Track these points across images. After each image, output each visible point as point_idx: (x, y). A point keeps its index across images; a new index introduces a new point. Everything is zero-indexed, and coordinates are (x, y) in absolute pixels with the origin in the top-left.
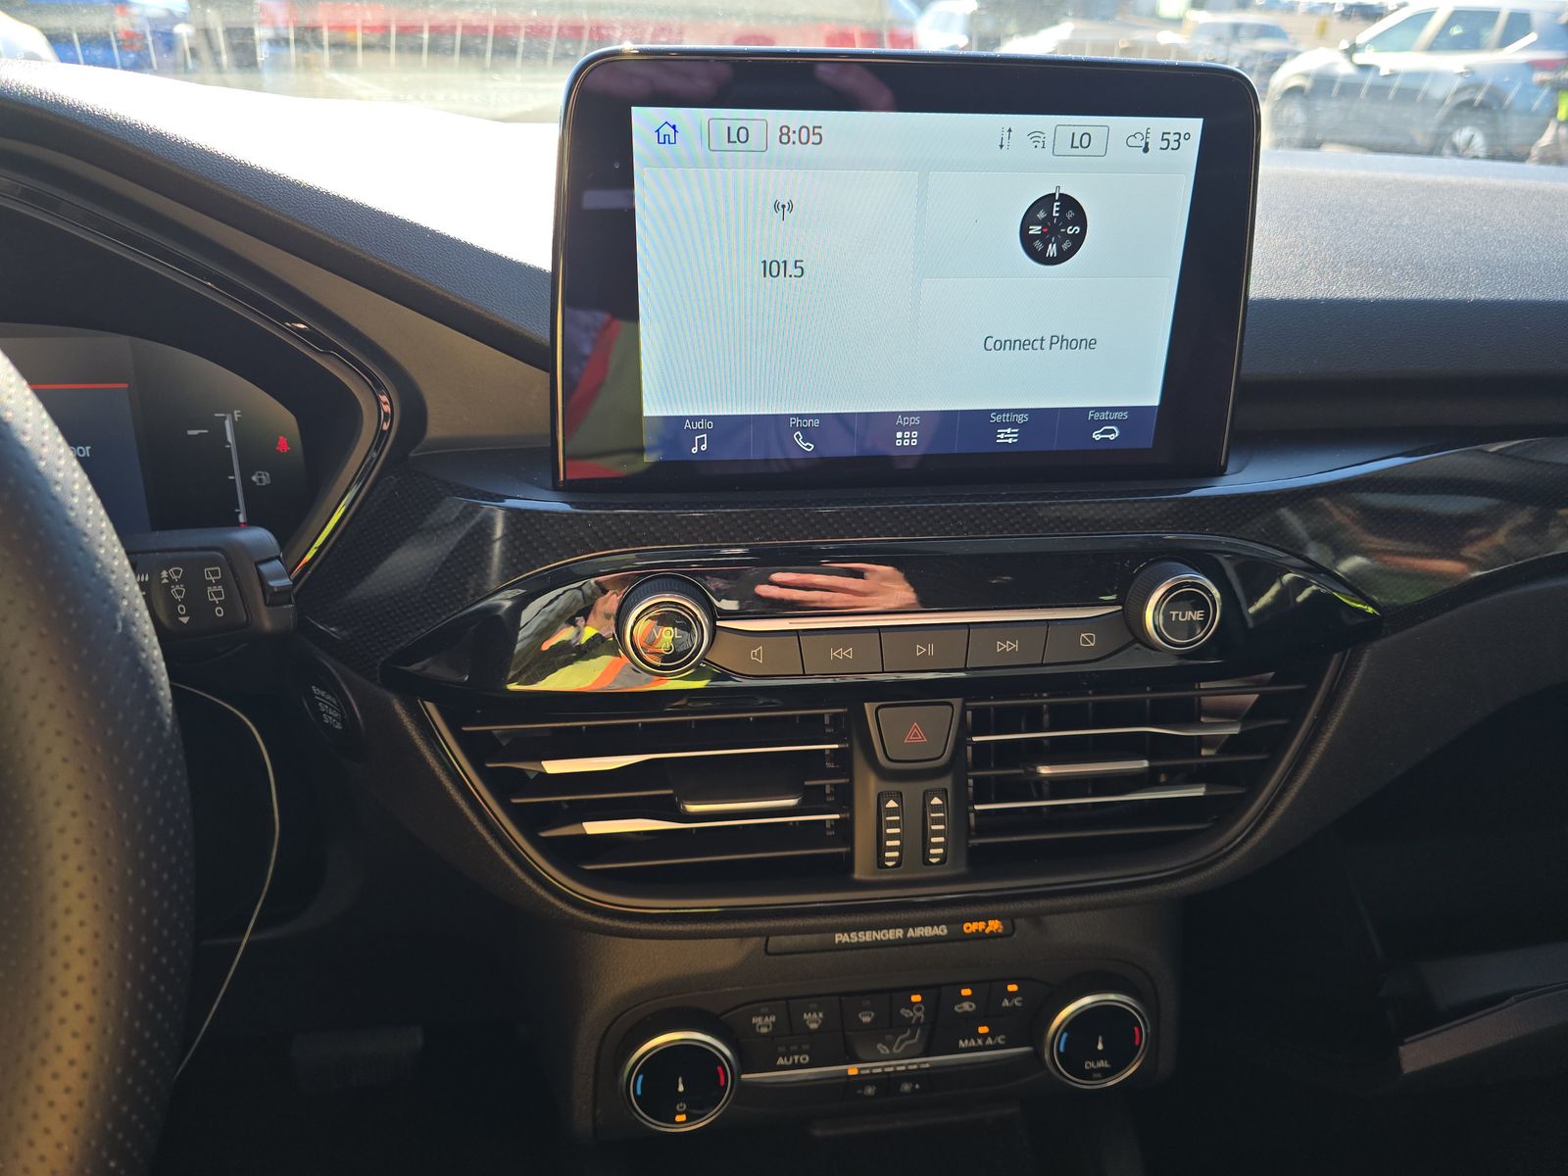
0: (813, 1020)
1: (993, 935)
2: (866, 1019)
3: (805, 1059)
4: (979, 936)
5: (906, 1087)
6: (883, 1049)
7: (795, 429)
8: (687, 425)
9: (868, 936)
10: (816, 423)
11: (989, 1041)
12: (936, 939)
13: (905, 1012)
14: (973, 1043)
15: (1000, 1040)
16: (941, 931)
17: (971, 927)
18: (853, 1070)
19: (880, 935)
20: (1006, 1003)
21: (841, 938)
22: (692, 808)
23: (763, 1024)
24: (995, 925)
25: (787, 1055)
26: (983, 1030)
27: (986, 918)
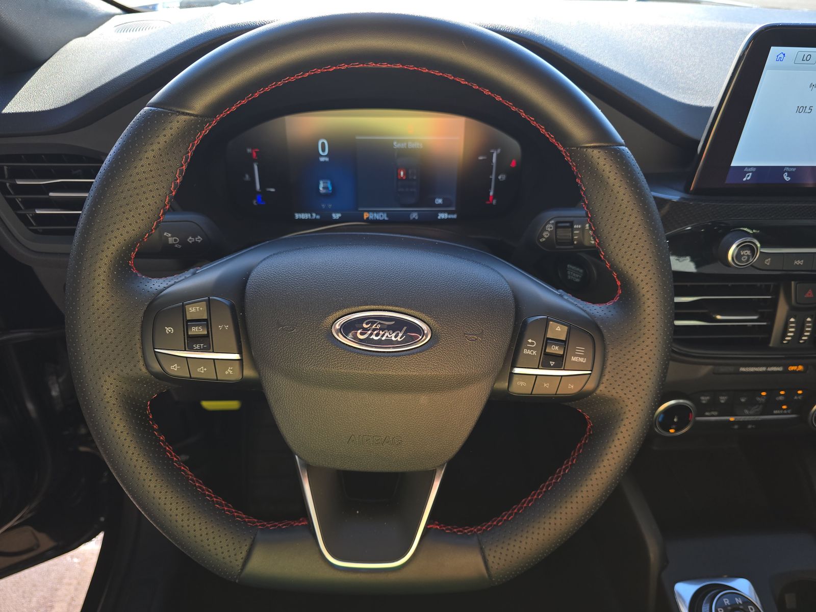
0: (723, 399)
1: (799, 372)
2: (743, 400)
3: (716, 413)
4: (794, 372)
5: (750, 427)
6: (746, 412)
7: (786, 172)
8: (746, 170)
9: (752, 369)
10: (794, 170)
11: (785, 412)
12: (778, 372)
13: (758, 399)
14: (779, 412)
15: (789, 411)
16: (780, 369)
17: (792, 368)
18: (732, 419)
19: (757, 369)
20: (796, 398)
21: (743, 369)
22: (719, 317)
23: (704, 399)
24: (800, 368)
25: (710, 411)
26: (784, 407)
27: (797, 365)
